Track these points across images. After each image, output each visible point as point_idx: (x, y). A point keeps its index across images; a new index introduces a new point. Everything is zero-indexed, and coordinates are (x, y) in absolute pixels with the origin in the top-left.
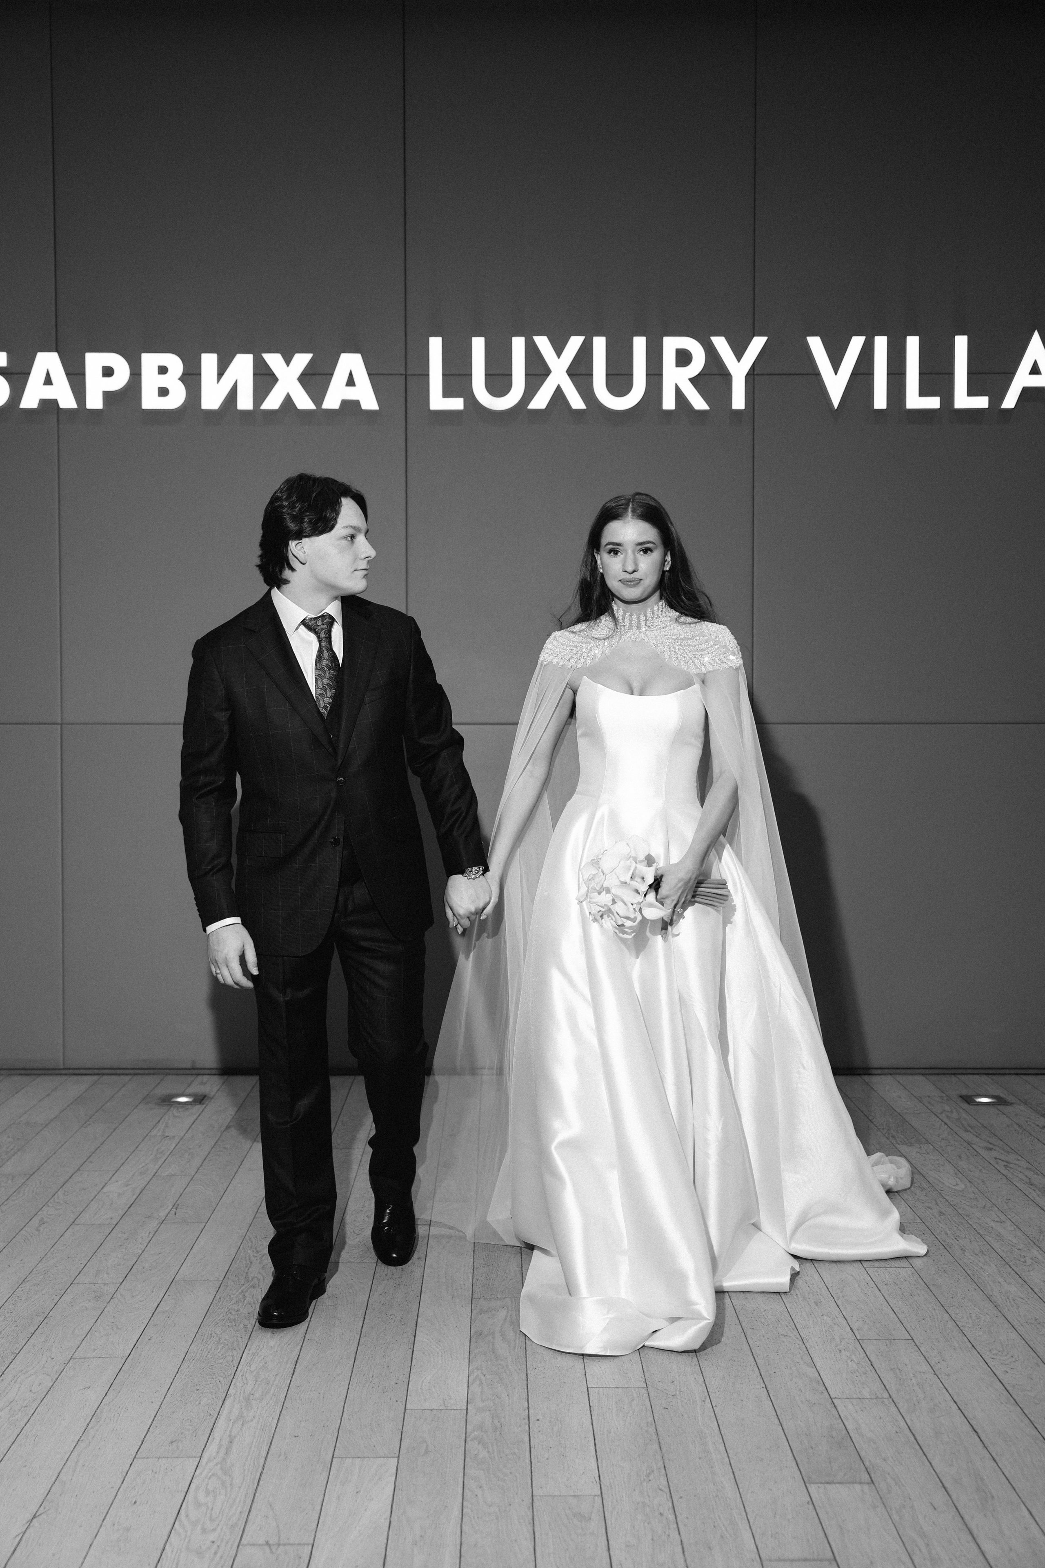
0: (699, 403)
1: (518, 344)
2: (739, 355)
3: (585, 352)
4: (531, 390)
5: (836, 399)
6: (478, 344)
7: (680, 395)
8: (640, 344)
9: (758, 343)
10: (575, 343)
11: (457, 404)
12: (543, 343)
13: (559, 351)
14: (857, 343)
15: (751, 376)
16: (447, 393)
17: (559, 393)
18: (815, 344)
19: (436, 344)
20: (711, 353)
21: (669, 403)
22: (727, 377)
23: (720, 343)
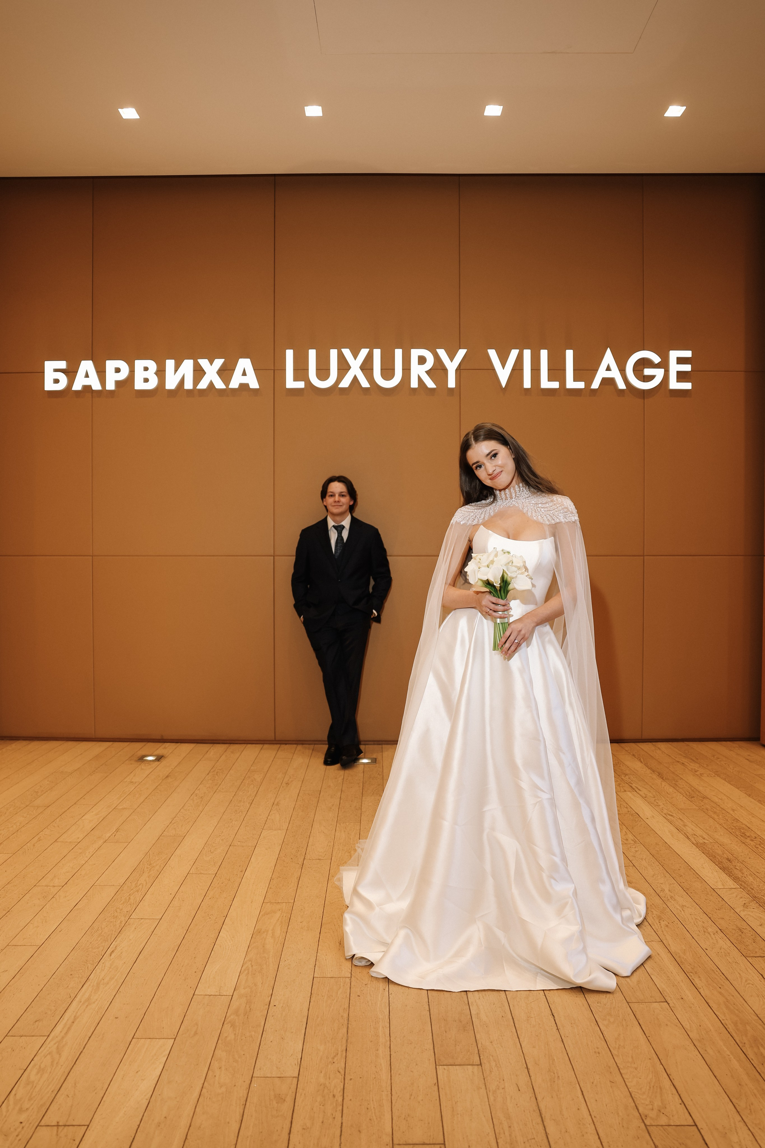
0: (430, 384)
1: (334, 353)
2: (452, 359)
3: (369, 358)
4: (340, 378)
5: (504, 383)
6: (312, 354)
7: (420, 380)
8: (398, 353)
9: (461, 353)
10: (364, 353)
11: (301, 385)
12: (347, 353)
13: (355, 356)
14: (514, 353)
15: (459, 370)
16: (295, 379)
17: (355, 379)
18: (492, 353)
19: (290, 354)
20: (437, 357)
21: (414, 384)
22: (445, 370)
23: (442, 353)
